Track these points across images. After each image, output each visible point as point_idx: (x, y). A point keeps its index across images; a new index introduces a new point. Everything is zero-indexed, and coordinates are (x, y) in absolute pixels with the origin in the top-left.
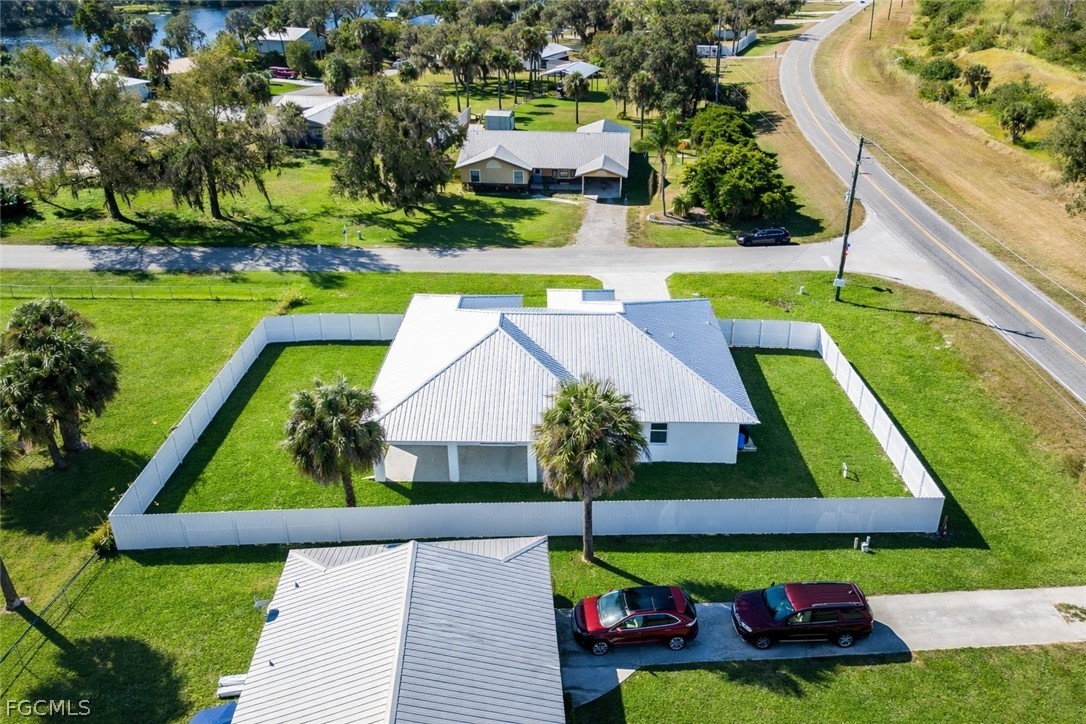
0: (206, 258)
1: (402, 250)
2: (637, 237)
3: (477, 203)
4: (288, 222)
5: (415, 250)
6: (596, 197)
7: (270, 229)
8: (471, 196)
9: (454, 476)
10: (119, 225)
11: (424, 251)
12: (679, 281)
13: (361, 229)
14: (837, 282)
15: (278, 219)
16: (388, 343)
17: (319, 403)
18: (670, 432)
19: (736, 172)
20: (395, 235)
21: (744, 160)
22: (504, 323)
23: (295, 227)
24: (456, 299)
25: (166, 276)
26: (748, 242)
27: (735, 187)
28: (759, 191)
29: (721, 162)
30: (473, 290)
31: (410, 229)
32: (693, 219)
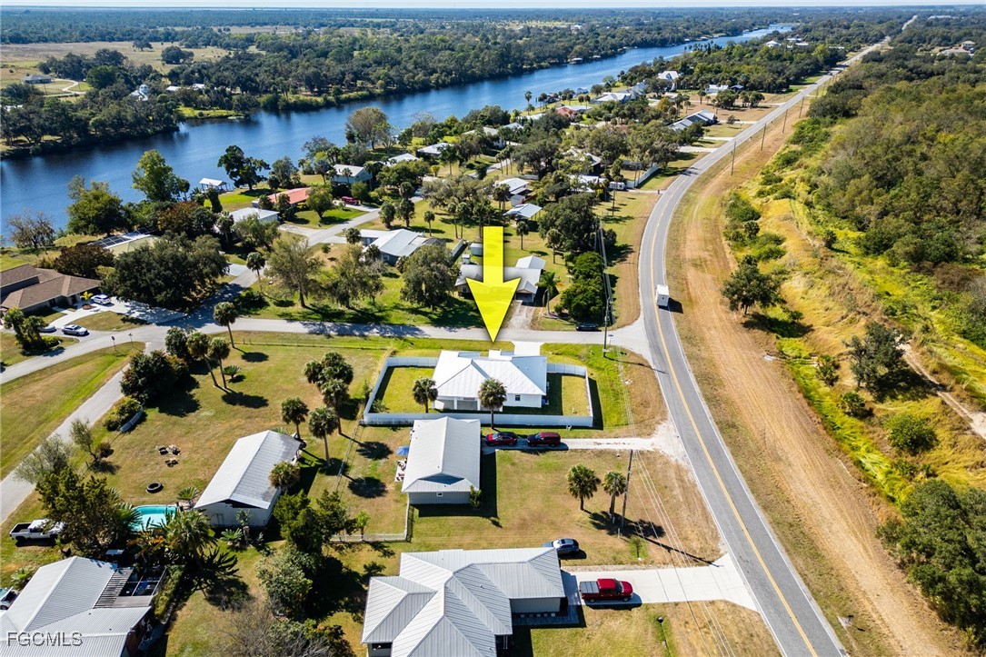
0: (352, 328)
1: (433, 328)
2: (535, 324)
3: (465, 303)
4: (380, 311)
5: (438, 328)
6: (521, 301)
7: (373, 315)
8: (462, 299)
9: (456, 408)
10: (305, 310)
11: (442, 328)
12: (546, 347)
13: (414, 316)
14: (604, 350)
15: (375, 310)
16: (434, 367)
17: (422, 383)
18: (521, 398)
19: (580, 297)
20: (428, 320)
21: (585, 291)
22: (473, 363)
23: (384, 314)
24: (457, 353)
25: (338, 337)
26: (580, 329)
27: (578, 304)
28: (590, 305)
29: (575, 292)
30: (464, 348)
31: (435, 317)
32: (562, 316)
